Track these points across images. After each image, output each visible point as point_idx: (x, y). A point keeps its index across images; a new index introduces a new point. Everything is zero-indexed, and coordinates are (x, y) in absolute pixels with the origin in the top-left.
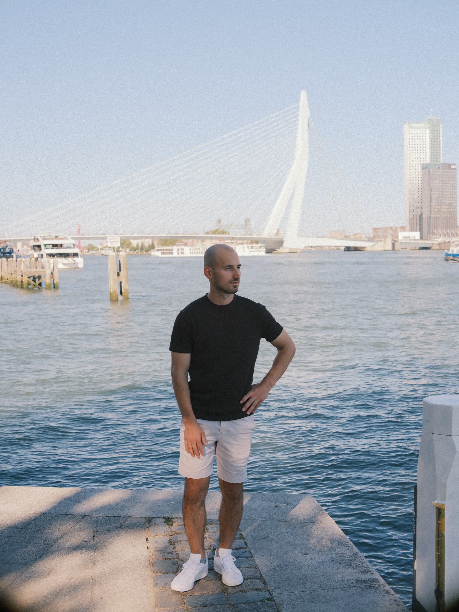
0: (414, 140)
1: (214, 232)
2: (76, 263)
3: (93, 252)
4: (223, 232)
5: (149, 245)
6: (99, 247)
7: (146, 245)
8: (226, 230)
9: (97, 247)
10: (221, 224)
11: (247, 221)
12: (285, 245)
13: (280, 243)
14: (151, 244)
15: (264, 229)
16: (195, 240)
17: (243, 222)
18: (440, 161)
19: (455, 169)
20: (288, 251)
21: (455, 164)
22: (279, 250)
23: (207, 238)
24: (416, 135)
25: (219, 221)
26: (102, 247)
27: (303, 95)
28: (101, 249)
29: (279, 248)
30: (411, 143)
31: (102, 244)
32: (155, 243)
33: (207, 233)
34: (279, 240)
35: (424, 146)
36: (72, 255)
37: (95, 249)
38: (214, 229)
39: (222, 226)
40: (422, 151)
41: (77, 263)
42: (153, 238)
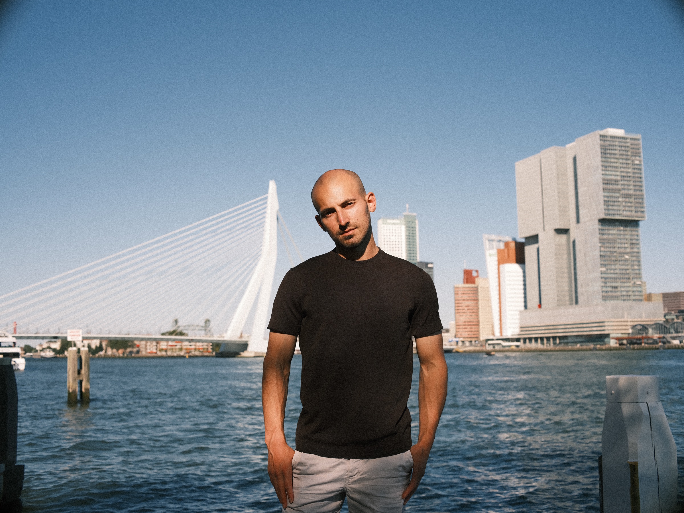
0: (388, 237)
1: (171, 333)
2: (16, 365)
3: (31, 354)
4: (181, 334)
5: (96, 347)
6: (38, 348)
7: (93, 347)
8: (184, 331)
9: (35, 349)
10: (179, 324)
11: (207, 321)
12: (250, 348)
13: (244, 346)
14: (98, 345)
15: (226, 330)
16: (149, 342)
17: (203, 324)
18: (416, 260)
19: (432, 268)
20: (253, 355)
21: (432, 263)
22: (244, 354)
23: (162, 340)
24: (391, 231)
25: (176, 321)
26: (41, 348)
27: (272, 186)
28: (41, 351)
29: (243, 352)
30: (386, 240)
31: (41, 345)
32: (104, 345)
33: (163, 334)
34: (244, 342)
35: (400, 243)
36: (12, 354)
37: (33, 351)
38: (172, 329)
39: (179, 327)
40: (397, 249)
41: (18, 365)
42: (102, 339)
